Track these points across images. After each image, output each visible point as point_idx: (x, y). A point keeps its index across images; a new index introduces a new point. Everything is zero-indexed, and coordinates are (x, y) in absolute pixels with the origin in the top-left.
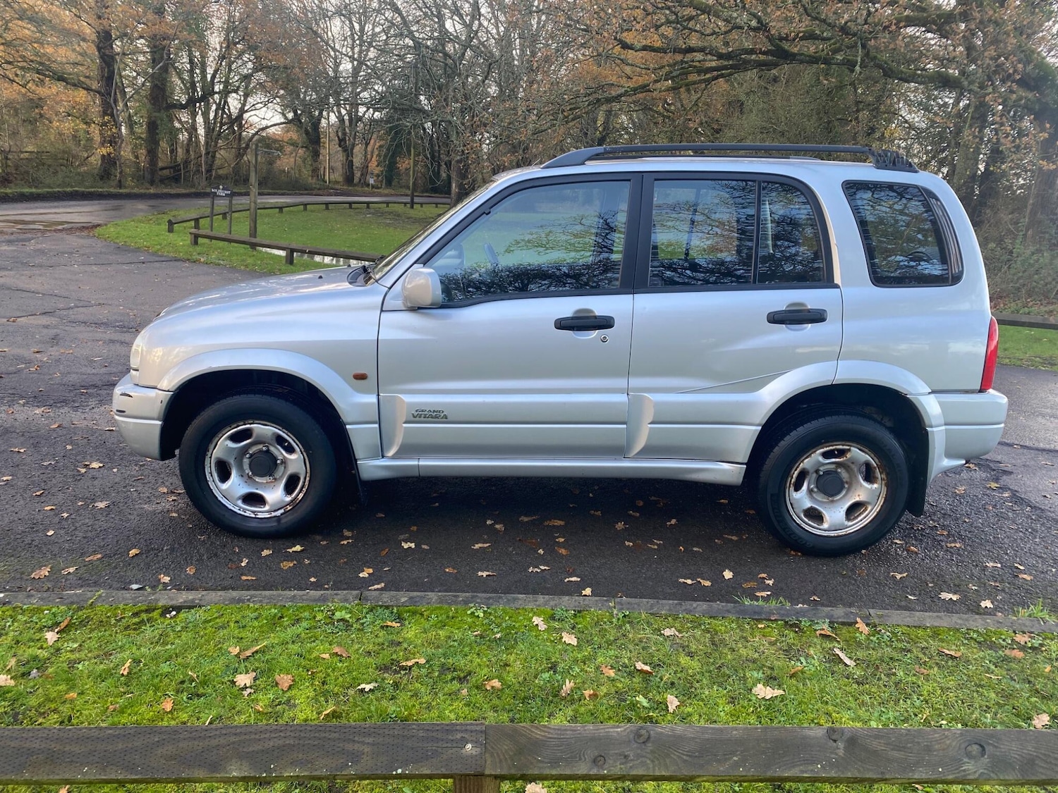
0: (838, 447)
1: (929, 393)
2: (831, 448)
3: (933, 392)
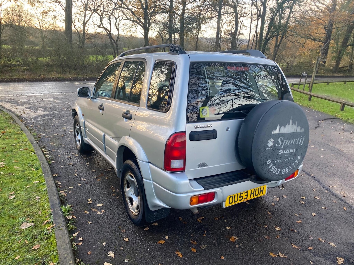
1: (148, 162)
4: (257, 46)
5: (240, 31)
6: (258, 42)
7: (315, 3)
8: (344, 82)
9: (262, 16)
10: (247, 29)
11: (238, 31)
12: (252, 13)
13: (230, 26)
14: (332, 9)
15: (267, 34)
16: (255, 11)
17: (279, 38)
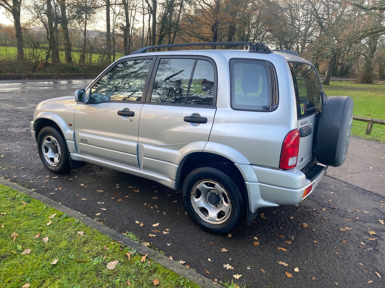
0: (210, 182)
1: (250, 164)
2: (207, 182)
3: (251, 164)
4: (151, 42)
5: (133, 26)
6: (152, 38)
7: (200, 2)
8: (239, 81)
9: (153, 11)
10: (139, 23)
11: (131, 25)
12: (143, 7)
13: (120, 19)
14: (216, 9)
15: (162, 31)
16: (146, 5)
17: (172, 35)
